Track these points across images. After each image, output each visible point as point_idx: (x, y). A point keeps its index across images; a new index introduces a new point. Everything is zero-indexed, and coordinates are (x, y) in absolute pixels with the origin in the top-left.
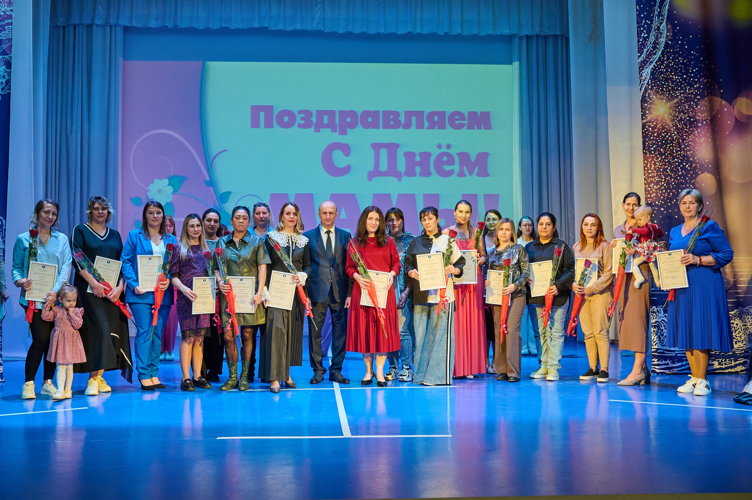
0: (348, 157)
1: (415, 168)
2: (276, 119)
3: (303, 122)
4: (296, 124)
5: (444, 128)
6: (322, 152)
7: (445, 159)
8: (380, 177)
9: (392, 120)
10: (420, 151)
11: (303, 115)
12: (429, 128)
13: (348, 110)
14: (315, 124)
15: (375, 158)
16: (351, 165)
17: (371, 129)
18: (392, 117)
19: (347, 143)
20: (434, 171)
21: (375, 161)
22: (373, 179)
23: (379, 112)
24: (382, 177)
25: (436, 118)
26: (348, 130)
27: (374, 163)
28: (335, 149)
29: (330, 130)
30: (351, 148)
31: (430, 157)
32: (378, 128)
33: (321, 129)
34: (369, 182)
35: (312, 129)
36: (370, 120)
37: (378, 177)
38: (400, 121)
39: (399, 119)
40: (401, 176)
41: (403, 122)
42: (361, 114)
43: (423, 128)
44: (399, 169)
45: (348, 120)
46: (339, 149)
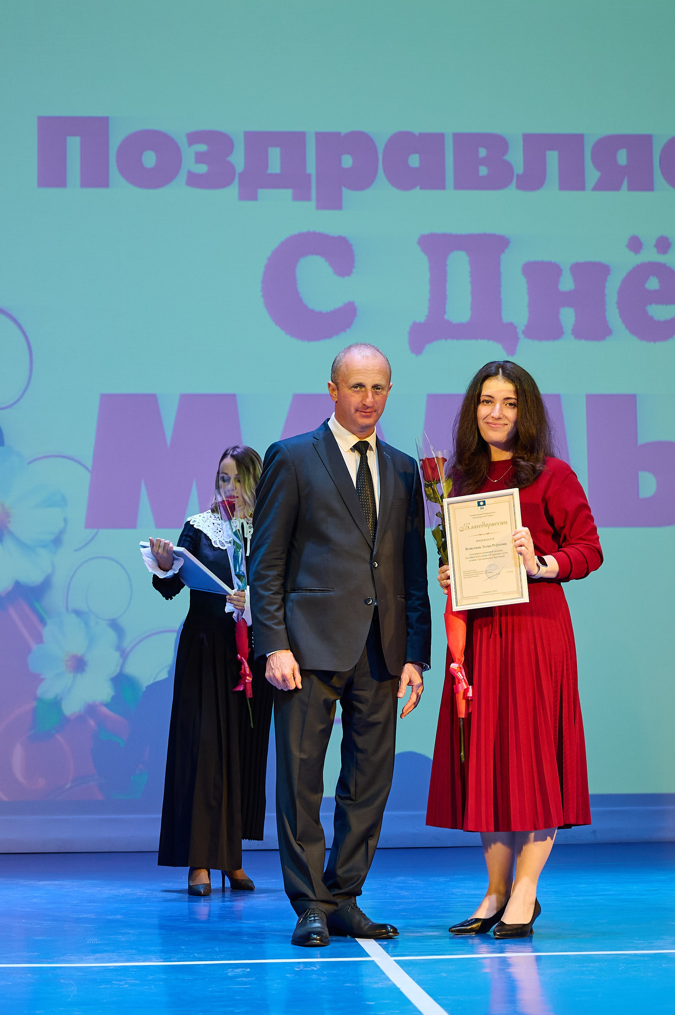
0: (347, 278)
1: (558, 313)
2: (118, 161)
3: (202, 169)
4: (182, 176)
5: (649, 186)
6: (265, 261)
7: (653, 284)
8: (450, 341)
9: (483, 162)
10: (574, 261)
11: (203, 148)
12: (599, 186)
13: (344, 128)
14: (240, 175)
15: (433, 281)
16: (356, 304)
17: (417, 192)
18: (483, 152)
19: (343, 234)
20: (620, 321)
21: (432, 291)
22: (428, 347)
23: (440, 137)
24: (455, 342)
25: (622, 157)
26: (347, 193)
27: (428, 296)
28: (305, 254)
29: (288, 193)
30: (354, 247)
31: (605, 280)
32: (442, 186)
33: (262, 192)
34: (413, 356)
35: (233, 190)
36: (414, 161)
37: (443, 340)
38: (509, 167)
39: (507, 158)
40: (517, 339)
41: (519, 168)
42: (386, 146)
43: (582, 188)
44: (507, 317)
45: (347, 161)
46: (317, 254)
